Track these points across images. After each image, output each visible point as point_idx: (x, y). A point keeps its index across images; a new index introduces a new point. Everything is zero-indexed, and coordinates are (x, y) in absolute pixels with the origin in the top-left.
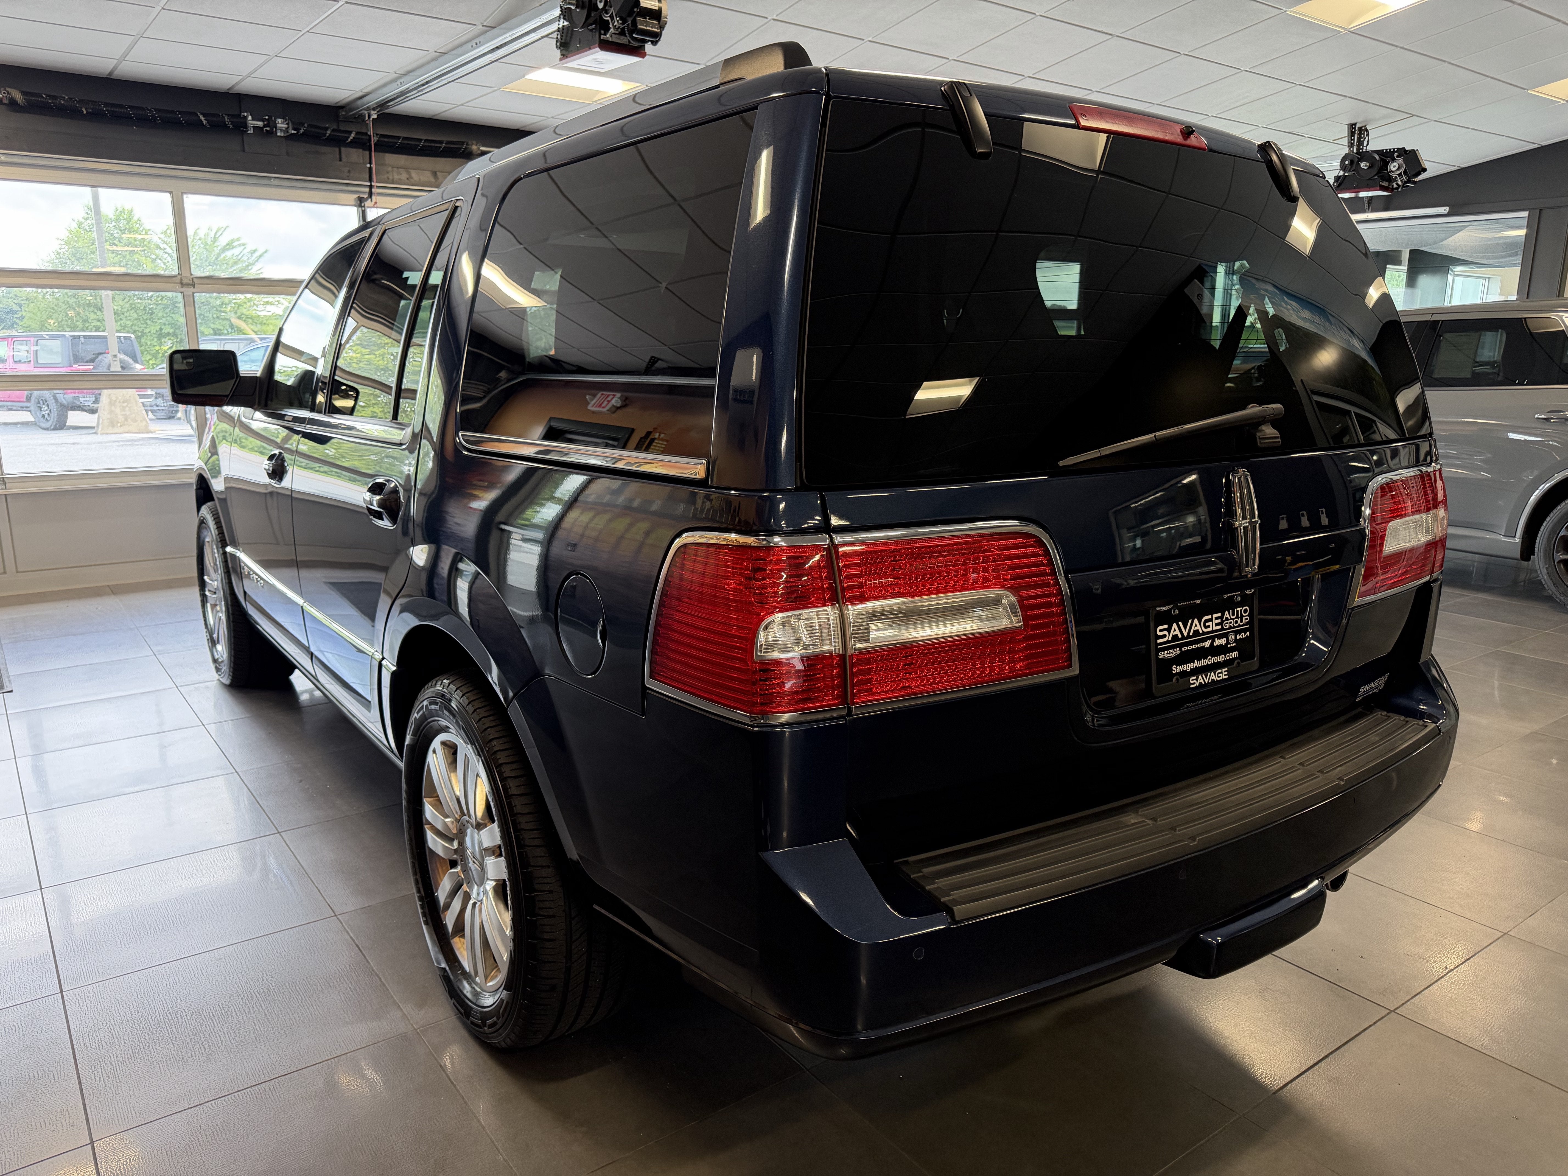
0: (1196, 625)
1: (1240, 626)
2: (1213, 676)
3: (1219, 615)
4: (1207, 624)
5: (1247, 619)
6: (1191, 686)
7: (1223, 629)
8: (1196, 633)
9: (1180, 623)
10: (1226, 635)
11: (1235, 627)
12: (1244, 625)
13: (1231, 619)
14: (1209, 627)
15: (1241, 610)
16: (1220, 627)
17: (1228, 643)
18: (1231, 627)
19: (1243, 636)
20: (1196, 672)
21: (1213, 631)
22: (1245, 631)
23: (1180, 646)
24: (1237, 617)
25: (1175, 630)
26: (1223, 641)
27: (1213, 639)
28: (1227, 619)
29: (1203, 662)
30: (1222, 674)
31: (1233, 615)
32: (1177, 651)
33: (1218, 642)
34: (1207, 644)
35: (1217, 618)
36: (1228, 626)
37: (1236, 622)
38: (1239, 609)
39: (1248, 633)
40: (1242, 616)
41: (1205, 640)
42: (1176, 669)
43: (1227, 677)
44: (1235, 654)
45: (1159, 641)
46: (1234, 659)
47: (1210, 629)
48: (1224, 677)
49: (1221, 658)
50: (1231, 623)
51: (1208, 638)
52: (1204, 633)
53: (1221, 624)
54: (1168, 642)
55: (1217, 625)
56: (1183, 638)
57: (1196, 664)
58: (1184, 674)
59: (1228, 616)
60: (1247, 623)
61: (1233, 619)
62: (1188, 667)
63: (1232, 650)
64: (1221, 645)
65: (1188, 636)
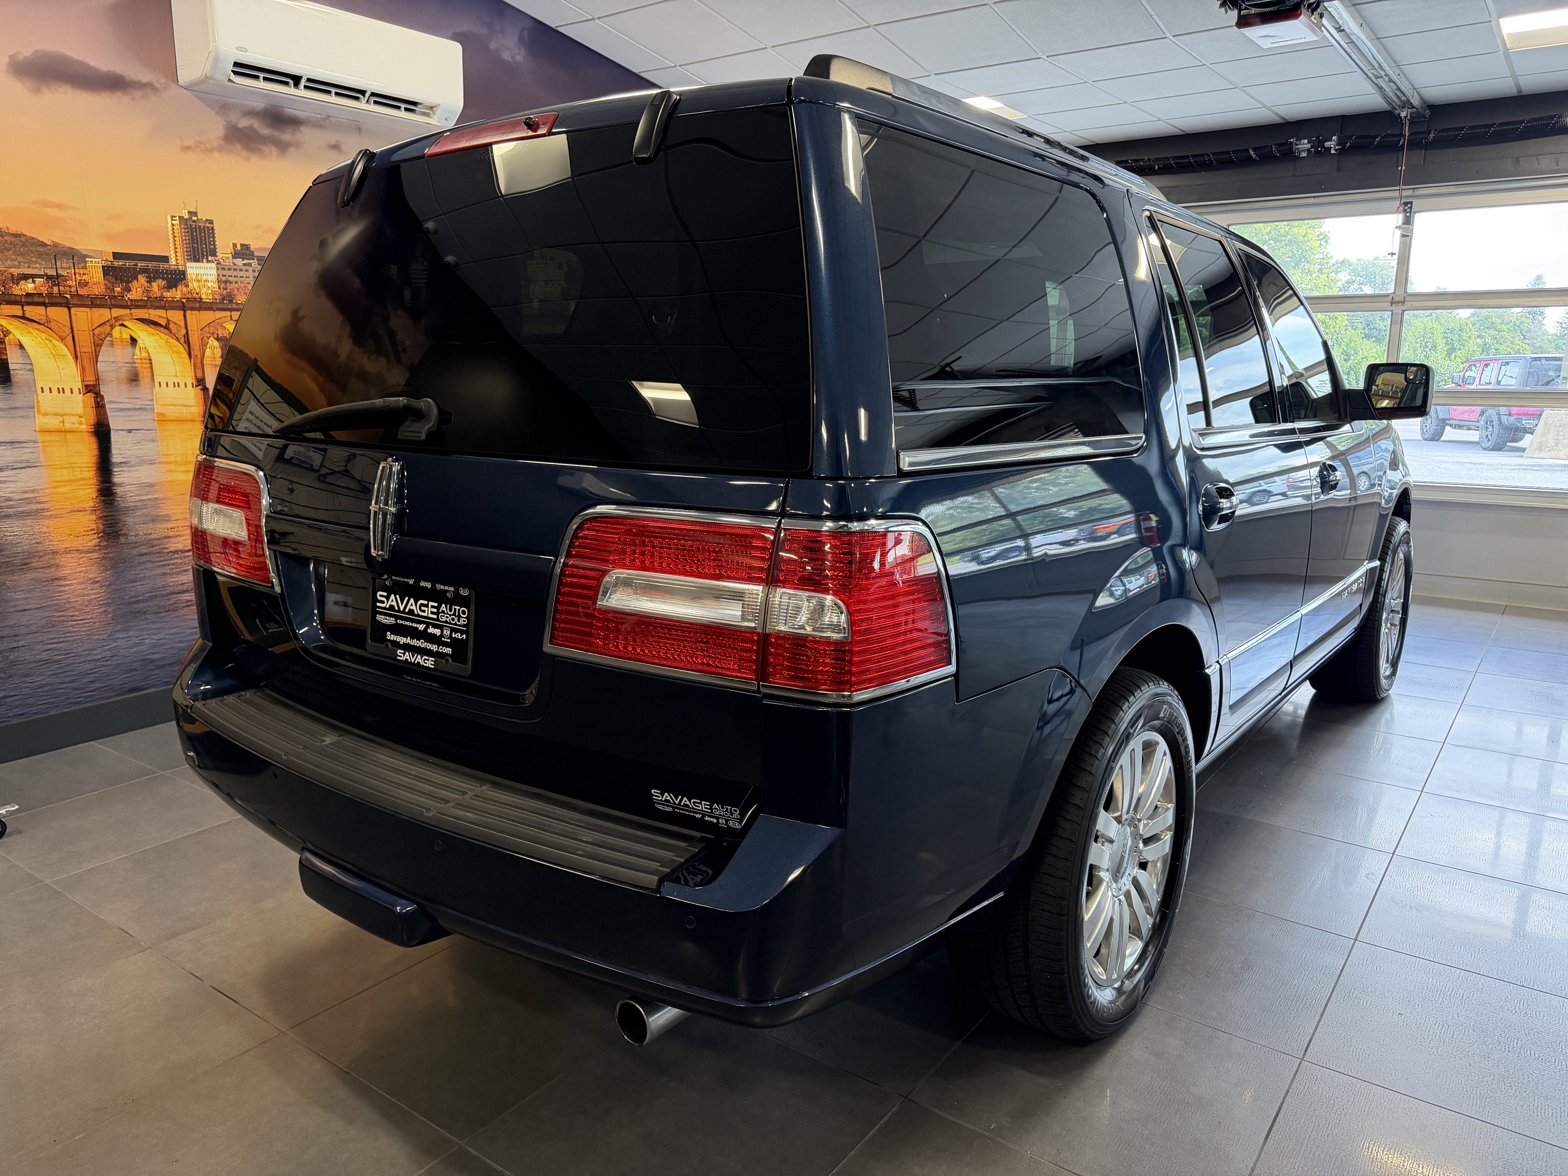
0: (412, 605)
1: (455, 624)
2: (419, 659)
3: (436, 604)
4: (423, 608)
5: (464, 621)
6: (398, 658)
7: (437, 620)
8: (411, 612)
9: (398, 596)
10: (441, 628)
11: (450, 623)
12: (460, 625)
13: (447, 614)
14: (424, 611)
15: (459, 610)
16: (435, 617)
17: (442, 635)
18: (446, 622)
19: (458, 636)
20: (407, 648)
21: (427, 618)
22: (462, 632)
23: (397, 618)
24: (454, 614)
25: (392, 601)
26: (437, 632)
27: (428, 625)
28: (443, 612)
29: (415, 643)
30: (429, 663)
31: (451, 611)
32: (392, 621)
33: (431, 630)
34: (421, 627)
35: (433, 607)
36: (444, 619)
37: (453, 619)
38: (458, 608)
39: (464, 636)
40: (459, 617)
41: (420, 622)
42: (390, 636)
43: (433, 667)
44: (448, 650)
45: (378, 604)
46: (446, 654)
47: (425, 614)
48: (430, 666)
49: (434, 648)
50: (447, 617)
51: (424, 622)
52: (418, 615)
53: (437, 614)
54: (385, 608)
55: (432, 613)
56: (399, 611)
57: (408, 640)
58: (396, 645)
59: (445, 609)
60: (464, 626)
61: (450, 615)
62: (402, 640)
63: (446, 645)
64: (434, 635)
65: (403, 612)
